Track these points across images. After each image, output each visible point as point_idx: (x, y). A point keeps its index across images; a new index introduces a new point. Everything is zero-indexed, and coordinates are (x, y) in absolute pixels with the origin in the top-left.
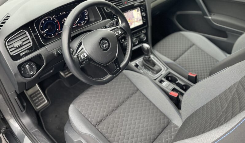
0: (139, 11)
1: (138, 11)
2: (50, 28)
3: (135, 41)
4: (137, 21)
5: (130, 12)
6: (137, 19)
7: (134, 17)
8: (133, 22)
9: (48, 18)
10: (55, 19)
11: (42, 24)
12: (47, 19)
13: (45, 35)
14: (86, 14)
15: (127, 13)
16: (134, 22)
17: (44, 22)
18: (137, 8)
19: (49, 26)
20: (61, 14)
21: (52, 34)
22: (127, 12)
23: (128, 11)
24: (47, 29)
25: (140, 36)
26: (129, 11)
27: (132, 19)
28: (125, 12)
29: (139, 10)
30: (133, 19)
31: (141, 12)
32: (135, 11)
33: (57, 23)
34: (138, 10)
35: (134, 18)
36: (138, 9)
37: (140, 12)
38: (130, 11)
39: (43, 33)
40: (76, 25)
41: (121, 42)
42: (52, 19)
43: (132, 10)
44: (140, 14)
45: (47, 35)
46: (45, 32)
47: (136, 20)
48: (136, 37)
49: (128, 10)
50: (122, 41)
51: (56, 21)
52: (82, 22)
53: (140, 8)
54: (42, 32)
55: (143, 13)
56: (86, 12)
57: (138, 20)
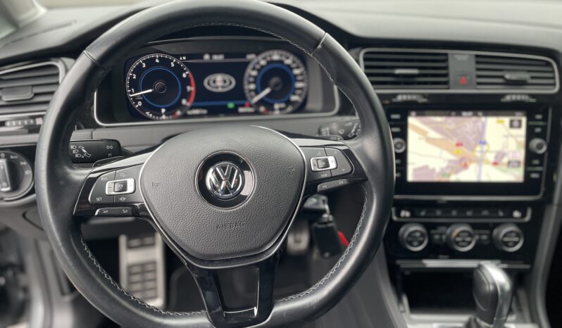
0: (520, 126)
1: (512, 126)
2: (162, 89)
3: (458, 235)
4: (495, 164)
5: (474, 119)
6: (500, 155)
7: (483, 143)
8: (471, 161)
9: (159, 58)
10: (182, 68)
11: (139, 70)
12: (157, 61)
13: (140, 104)
14: (299, 85)
15: (458, 119)
16: (480, 161)
17: (144, 65)
18: (514, 115)
19: (159, 84)
20: (207, 57)
21: (163, 111)
22: (459, 114)
23: (464, 113)
24: (150, 91)
25: (497, 225)
26: (470, 113)
27: (472, 149)
28: (449, 115)
29: (520, 122)
30: (478, 148)
31: (530, 135)
32: (502, 122)
33: (187, 82)
34: (516, 124)
35: (485, 148)
36: (515, 118)
37: (521, 133)
38: (475, 115)
39: (132, 97)
40: (251, 106)
41: (395, 218)
42: (173, 65)
43: (486, 115)
44: (523, 139)
45: (146, 106)
46: (141, 95)
47: (491, 157)
48: (474, 226)
49: (467, 109)
50: (398, 215)
51: (184, 75)
52: (277, 106)
53: (530, 118)
54: (131, 93)
55: (536, 142)
56: (300, 78)
57: (505, 160)
